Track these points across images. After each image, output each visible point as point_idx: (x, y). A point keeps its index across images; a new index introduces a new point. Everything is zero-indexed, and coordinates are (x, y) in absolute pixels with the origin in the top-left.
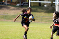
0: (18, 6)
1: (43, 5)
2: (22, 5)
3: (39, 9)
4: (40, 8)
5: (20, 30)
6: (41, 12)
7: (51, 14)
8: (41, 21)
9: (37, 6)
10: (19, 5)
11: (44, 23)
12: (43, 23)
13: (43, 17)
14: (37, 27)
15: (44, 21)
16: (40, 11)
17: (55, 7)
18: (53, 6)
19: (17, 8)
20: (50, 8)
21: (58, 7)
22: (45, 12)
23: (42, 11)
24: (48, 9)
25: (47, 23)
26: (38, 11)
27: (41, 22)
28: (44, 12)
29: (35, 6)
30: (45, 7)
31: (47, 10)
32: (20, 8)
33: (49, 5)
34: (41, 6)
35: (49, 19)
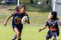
0: (3, 3)
1: (36, 2)
2: (9, 2)
3: (30, 8)
4: (32, 6)
5: (6, 34)
6: (34, 11)
7: (47, 13)
8: (34, 22)
9: (28, 3)
10: (5, 3)
11: (38, 26)
12: (36, 25)
13: (36, 17)
14: (28, 30)
15: (38, 22)
16: (32, 10)
17: (52, 5)
18: (49, 4)
19: (2, 6)
20: (46, 6)
21: (55, 5)
22: (39, 11)
23: (35, 9)
24: (43, 7)
25: (41, 25)
26: (30, 10)
27: (34, 24)
28: (37, 11)
29: (26, 3)
30: (38, 4)
31: (42, 9)
32: (6, 6)
33: (44, 3)
34: (34, 3)
35: (44, 19)
